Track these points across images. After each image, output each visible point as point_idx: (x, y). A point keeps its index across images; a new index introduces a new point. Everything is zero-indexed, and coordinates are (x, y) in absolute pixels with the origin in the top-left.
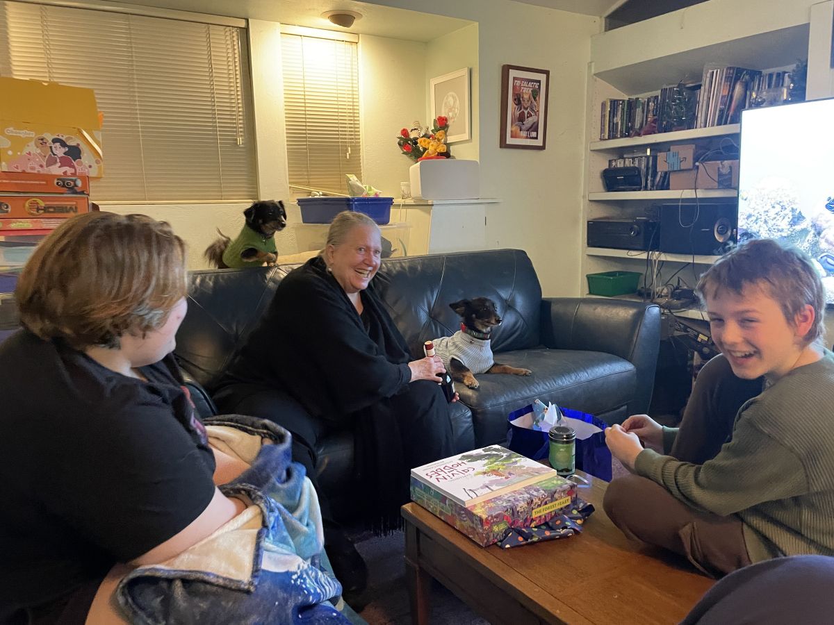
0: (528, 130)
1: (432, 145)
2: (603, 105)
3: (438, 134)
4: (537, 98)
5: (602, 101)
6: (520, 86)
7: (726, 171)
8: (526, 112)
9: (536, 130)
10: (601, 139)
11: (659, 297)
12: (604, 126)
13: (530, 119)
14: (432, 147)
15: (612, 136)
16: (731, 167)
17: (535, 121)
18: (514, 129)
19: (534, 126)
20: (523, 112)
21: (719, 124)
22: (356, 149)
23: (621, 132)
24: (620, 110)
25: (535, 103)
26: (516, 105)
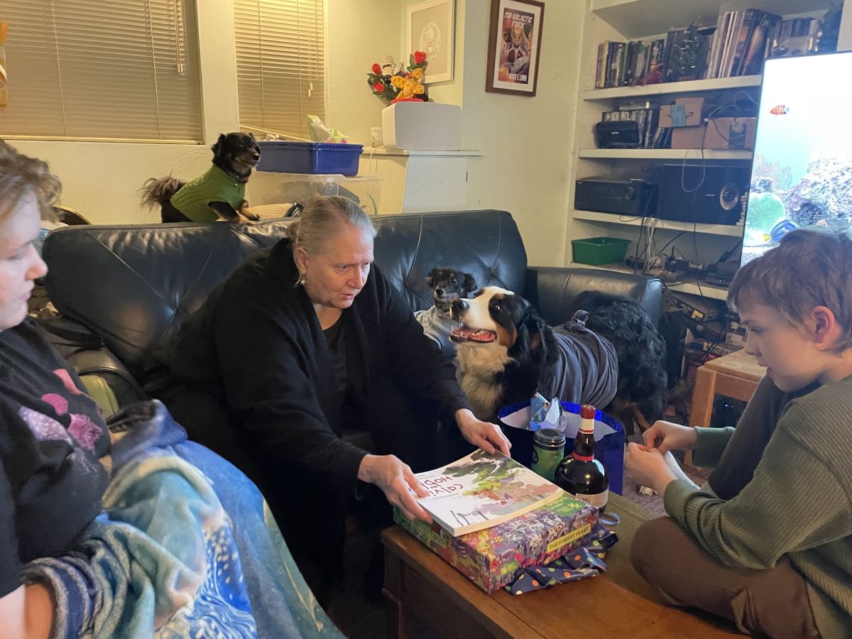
0: (517, 73)
1: (408, 85)
2: (601, 48)
3: (415, 73)
4: (530, 35)
5: (599, 44)
6: (511, 20)
7: (738, 129)
8: (516, 51)
9: (527, 73)
10: (596, 87)
11: (651, 268)
12: (600, 73)
13: (521, 59)
14: (408, 88)
15: (609, 85)
16: (745, 126)
17: (526, 62)
18: (501, 70)
19: (524, 68)
20: (513, 51)
21: (733, 75)
22: (319, 86)
23: (620, 80)
24: (620, 55)
25: (526, 40)
26: (507, 42)
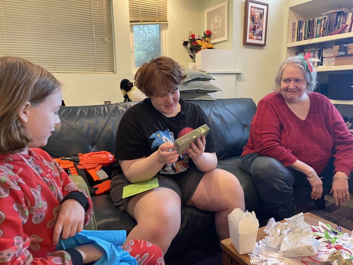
0: (257, 36)
1: (205, 44)
2: (294, 24)
3: (207, 39)
4: (262, 18)
6: (254, 12)
8: (257, 25)
9: (261, 35)
10: (292, 41)
12: (294, 35)
13: (259, 29)
15: (299, 39)
17: (261, 30)
18: (250, 34)
19: (260, 34)
23: (305, 37)
24: (304, 26)
25: (261, 21)
26: (252, 21)
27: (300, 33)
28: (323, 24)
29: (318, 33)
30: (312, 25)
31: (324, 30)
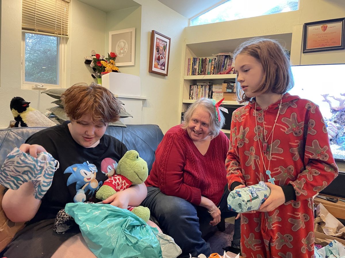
0: (161, 66)
1: (110, 66)
2: (189, 60)
3: (111, 61)
4: (165, 50)
8: (161, 56)
9: (164, 66)
10: (188, 75)
12: (190, 69)
13: (162, 60)
15: (193, 73)
17: (164, 61)
18: (155, 63)
19: (163, 64)
20: (159, 56)
23: (198, 72)
24: (198, 63)
25: (164, 52)
26: (157, 52)
27: (194, 69)
28: (213, 64)
29: (209, 71)
30: (204, 63)
31: (214, 68)
